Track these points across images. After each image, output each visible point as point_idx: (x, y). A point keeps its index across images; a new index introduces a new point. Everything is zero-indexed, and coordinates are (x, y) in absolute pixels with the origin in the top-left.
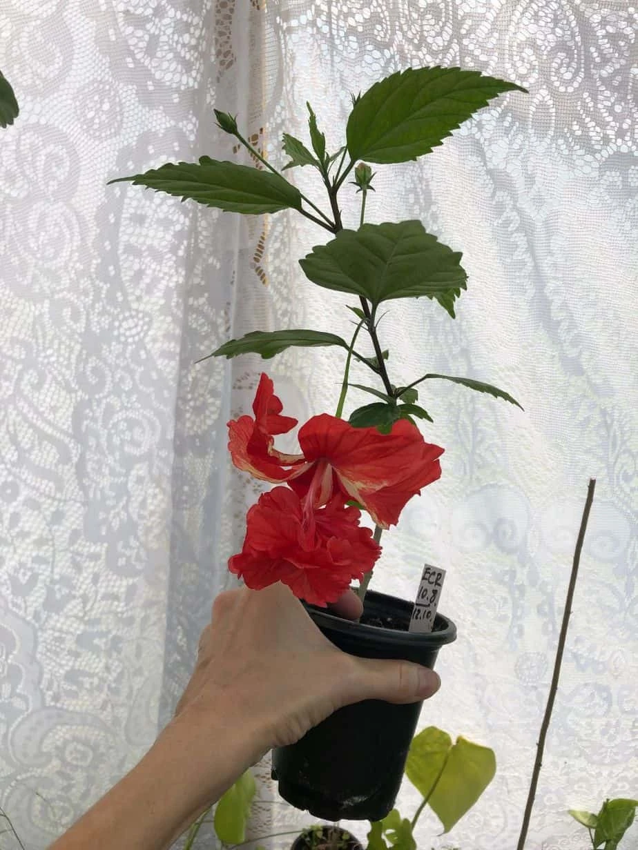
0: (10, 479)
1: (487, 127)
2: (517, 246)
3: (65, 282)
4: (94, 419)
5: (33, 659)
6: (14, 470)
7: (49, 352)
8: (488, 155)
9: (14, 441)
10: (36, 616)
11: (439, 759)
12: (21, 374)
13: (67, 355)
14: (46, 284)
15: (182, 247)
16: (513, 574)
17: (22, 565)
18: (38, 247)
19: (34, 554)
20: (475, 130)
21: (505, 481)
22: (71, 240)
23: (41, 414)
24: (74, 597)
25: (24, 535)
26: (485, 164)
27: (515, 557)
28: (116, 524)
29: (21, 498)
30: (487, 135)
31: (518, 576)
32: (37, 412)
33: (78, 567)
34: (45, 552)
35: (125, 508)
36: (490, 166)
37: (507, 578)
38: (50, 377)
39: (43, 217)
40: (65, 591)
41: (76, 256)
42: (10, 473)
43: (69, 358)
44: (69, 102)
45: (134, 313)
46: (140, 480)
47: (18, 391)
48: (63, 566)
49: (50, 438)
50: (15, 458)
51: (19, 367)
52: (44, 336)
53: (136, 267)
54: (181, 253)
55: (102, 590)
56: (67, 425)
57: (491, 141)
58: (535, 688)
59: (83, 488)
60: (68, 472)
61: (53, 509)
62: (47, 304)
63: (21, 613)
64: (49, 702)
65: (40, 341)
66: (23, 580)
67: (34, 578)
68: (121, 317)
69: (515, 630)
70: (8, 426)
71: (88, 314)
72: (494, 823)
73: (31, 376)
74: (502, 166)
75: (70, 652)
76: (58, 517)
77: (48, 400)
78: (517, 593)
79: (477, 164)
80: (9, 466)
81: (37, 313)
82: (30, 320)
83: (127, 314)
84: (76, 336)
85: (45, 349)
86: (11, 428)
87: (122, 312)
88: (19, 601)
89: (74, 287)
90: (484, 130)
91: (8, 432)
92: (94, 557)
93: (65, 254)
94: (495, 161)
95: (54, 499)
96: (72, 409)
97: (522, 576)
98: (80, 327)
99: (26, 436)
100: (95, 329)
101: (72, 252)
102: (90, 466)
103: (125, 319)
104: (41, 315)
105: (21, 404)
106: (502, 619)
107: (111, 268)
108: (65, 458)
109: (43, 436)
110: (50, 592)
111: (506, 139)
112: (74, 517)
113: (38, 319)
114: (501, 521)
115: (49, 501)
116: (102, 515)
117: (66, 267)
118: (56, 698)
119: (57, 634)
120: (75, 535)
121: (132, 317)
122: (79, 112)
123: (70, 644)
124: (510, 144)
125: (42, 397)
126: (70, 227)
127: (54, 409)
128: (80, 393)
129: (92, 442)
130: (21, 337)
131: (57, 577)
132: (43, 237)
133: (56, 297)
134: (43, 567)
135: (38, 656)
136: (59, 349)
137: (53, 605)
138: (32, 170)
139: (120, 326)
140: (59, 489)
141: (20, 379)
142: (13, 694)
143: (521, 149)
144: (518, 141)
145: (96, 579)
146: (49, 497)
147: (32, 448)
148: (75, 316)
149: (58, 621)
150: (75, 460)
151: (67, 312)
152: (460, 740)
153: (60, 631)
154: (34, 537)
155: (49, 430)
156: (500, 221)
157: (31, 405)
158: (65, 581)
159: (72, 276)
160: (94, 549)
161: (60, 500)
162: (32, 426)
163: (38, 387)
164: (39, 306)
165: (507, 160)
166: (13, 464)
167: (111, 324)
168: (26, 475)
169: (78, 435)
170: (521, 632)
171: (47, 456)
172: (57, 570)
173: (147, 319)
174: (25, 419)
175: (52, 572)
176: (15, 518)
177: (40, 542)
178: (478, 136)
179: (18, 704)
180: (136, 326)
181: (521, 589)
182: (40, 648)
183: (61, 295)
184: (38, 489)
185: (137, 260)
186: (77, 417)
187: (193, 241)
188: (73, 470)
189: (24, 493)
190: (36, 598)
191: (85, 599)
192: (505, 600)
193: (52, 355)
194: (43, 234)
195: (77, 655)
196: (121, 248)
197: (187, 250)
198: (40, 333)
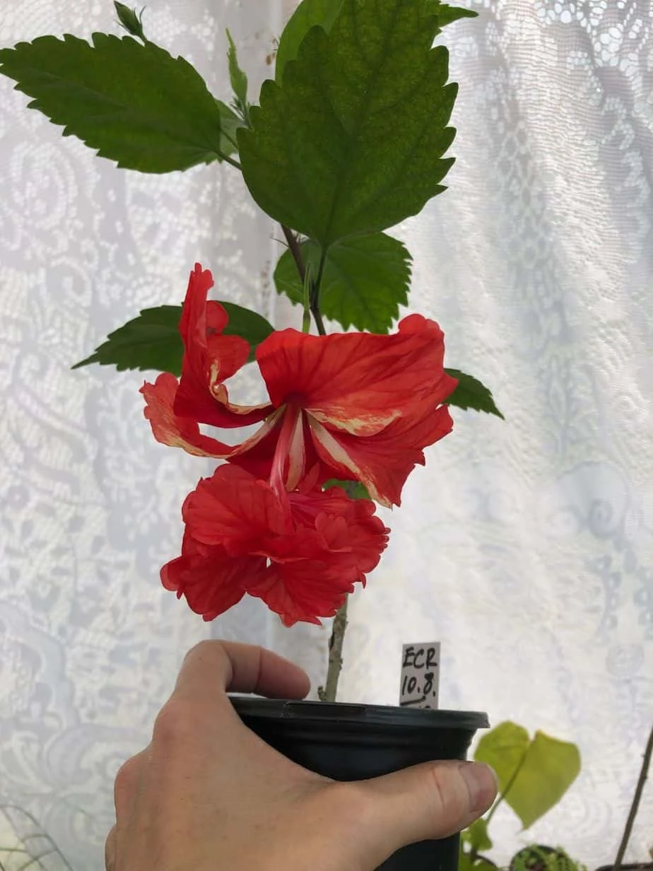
0: (18, 483)
1: (595, 10)
2: (628, 169)
3: (63, 244)
4: (111, 410)
5: (62, 677)
6: (21, 472)
7: (51, 332)
8: (597, 47)
9: (17, 438)
10: (62, 631)
11: (515, 754)
12: (19, 359)
13: (71, 335)
14: (38, 247)
15: (205, 192)
16: (607, 561)
17: (40, 578)
18: (25, 201)
19: (54, 564)
20: (580, 15)
21: (602, 457)
22: (66, 190)
23: (46, 407)
24: (103, 610)
25: (39, 545)
26: (593, 62)
27: (610, 543)
28: (145, 528)
29: (31, 504)
30: (595, 22)
31: (614, 563)
32: (41, 403)
33: (103, 577)
34: (65, 561)
35: (155, 509)
36: (599, 62)
37: (601, 566)
38: (53, 362)
39: (27, 163)
40: (92, 604)
41: (74, 210)
42: (16, 475)
43: (74, 339)
44: (49, 7)
45: (150, 279)
46: (169, 476)
47: (17, 382)
48: (87, 576)
49: (61, 434)
50: (21, 460)
51: (16, 352)
52: (43, 312)
53: (149, 220)
54: (203, 199)
55: (134, 602)
56: (79, 417)
57: (600, 29)
58: (628, 682)
59: (103, 489)
60: (84, 471)
61: (70, 515)
62: (42, 273)
63: (45, 629)
64: (85, 720)
65: (39, 319)
66: (43, 593)
67: (55, 592)
68: (134, 284)
69: (608, 622)
70: (9, 422)
71: (94, 284)
72: (574, 814)
73: (31, 362)
74: (614, 63)
75: (104, 669)
76: (76, 524)
77: (54, 389)
78: (611, 582)
79: (583, 61)
80: (15, 468)
81: (31, 285)
82: (24, 294)
83: (141, 280)
84: (82, 312)
85: (45, 329)
86: (14, 425)
87: (135, 278)
88: (41, 616)
89: (74, 250)
90: (591, 15)
91: (9, 429)
92: (123, 566)
93: (59, 210)
94: (605, 56)
95: (71, 503)
96: (82, 400)
97: (618, 561)
98: (85, 300)
99: (31, 434)
100: (104, 300)
101: (68, 206)
102: (110, 464)
103: (140, 286)
104: (37, 287)
105: (22, 396)
106: (594, 610)
107: (118, 224)
108: (80, 455)
109: (50, 432)
110: (75, 605)
111: (620, 26)
112: (96, 521)
113: (34, 292)
114: (596, 503)
115: (65, 506)
116: (127, 519)
117: (61, 227)
118: (92, 715)
119: (87, 650)
120: (98, 542)
121: (147, 283)
122: (62, 20)
123: (102, 660)
124: (625, 32)
125: (46, 386)
126: (63, 175)
127: (62, 400)
128: (91, 380)
129: (110, 437)
130: (15, 315)
131: (80, 589)
132: (31, 189)
133: (53, 264)
134: (65, 578)
135: (68, 674)
136: (62, 328)
137: (79, 619)
138: (9, 101)
139: (134, 296)
140: (76, 490)
141: (17, 367)
142: (44, 713)
143: (639, 38)
144: (636, 28)
145: (126, 589)
146: (65, 501)
147: (39, 447)
148: (79, 287)
149: (85, 635)
150: (92, 457)
151: (68, 282)
152: (539, 735)
153: (91, 646)
154: (51, 546)
155: (58, 425)
156: (610, 138)
157: (34, 397)
158: (90, 592)
159: (71, 236)
160: (122, 557)
161: (77, 504)
162: (37, 420)
163: (40, 374)
164: (33, 276)
165: (620, 54)
166: (19, 467)
167: (123, 294)
168: (36, 477)
169: (94, 430)
170: (614, 622)
171: (57, 455)
172: (81, 581)
173: (166, 285)
174: (28, 412)
175: (75, 583)
176: (27, 527)
177: (58, 552)
178: (583, 23)
179: (51, 722)
180: (153, 294)
181: (617, 577)
182: (69, 665)
183: (60, 261)
184: (51, 493)
185: (150, 212)
186: (91, 407)
187: (219, 184)
188: (90, 469)
189: (35, 498)
190: (60, 613)
191: (115, 612)
192: (597, 590)
193: (53, 336)
194: (29, 184)
195: (110, 671)
196: (129, 198)
197: (211, 194)
198: (37, 310)
